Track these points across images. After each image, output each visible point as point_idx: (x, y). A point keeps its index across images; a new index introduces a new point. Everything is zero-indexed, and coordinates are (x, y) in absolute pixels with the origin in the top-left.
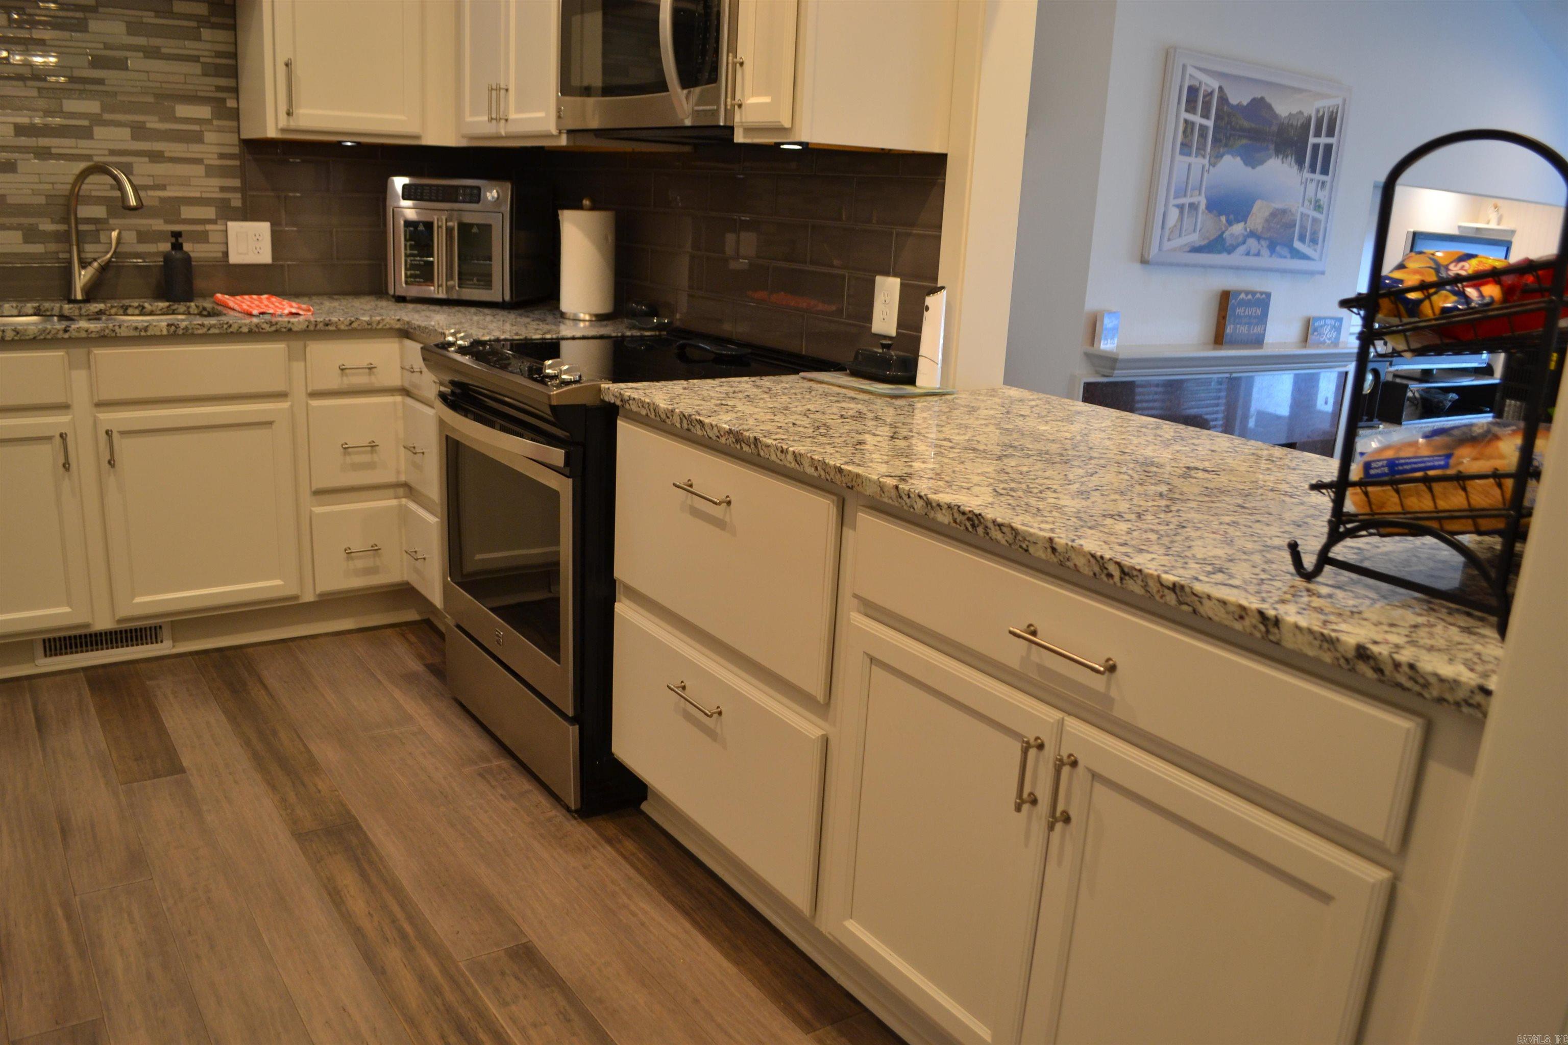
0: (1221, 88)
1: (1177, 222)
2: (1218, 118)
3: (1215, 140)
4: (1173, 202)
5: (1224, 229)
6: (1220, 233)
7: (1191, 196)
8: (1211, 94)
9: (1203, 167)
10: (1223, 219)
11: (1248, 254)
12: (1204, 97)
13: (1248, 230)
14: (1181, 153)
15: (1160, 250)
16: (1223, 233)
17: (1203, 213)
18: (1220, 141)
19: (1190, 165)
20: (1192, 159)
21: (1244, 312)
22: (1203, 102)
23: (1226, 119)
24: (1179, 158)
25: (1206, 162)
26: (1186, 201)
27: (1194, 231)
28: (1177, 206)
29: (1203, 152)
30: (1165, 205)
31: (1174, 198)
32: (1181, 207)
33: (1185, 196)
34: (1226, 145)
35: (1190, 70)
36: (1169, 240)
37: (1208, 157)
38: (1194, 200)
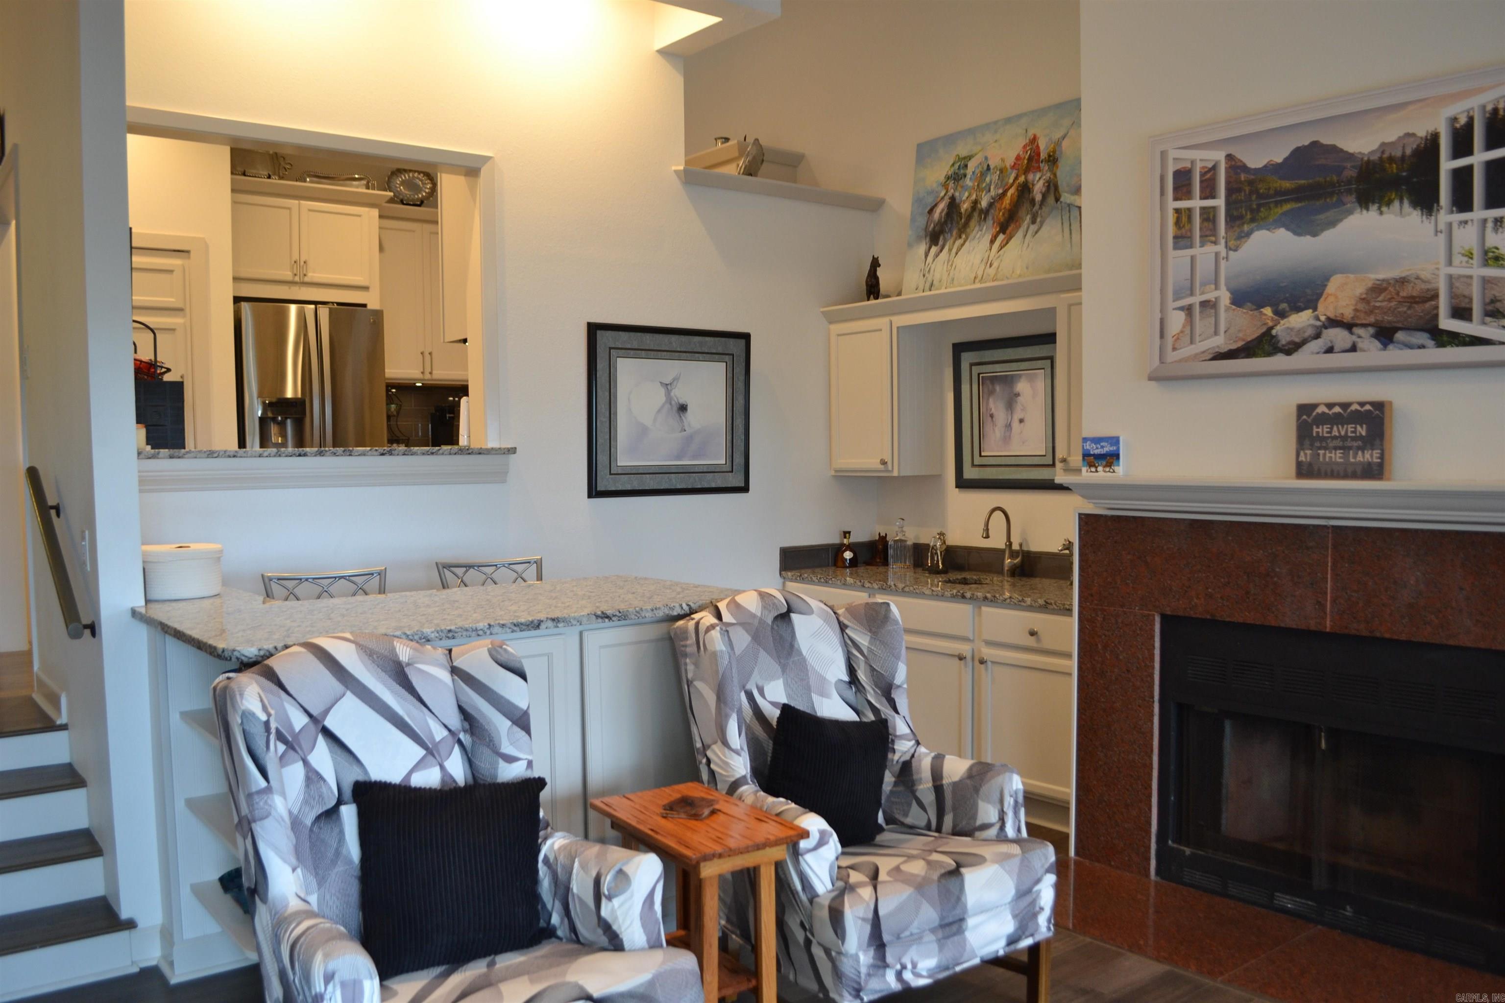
0: (1229, 157)
1: (1184, 327)
2: (1230, 191)
3: (1233, 219)
4: (1171, 304)
5: (1271, 324)
6: (1264, 329)
7: (1202, 293)
8: (1214, 168)
9: (1217, 254)
10: (1268, 311)
11: (1330, 350)
12: (1202, 175)
13: (1323, 318)
14: (1176, 247)
15: (1162, 361)
16: (1272, 328)
17: (1227, 309)
18: (1241, 217)
19: (1193, 258)
20: (1197, 251)
21: (1330, 432)
22: (1201, 182)
23: (1247, 189)
24: (1172, 253)
25: (1221, 248)
26: (1196, 300)
27: (1216, 333)
28: (1181, 309)
29: (1213, 239)
30: (1162, 311)
31: (1174, 301)
32: (1188, 310)
33: (1192, 294)
34: (1253, 220)
35: (1172, 154)
36: (1174, 349)
37: (1223, 242)
38: (1210, 296)
